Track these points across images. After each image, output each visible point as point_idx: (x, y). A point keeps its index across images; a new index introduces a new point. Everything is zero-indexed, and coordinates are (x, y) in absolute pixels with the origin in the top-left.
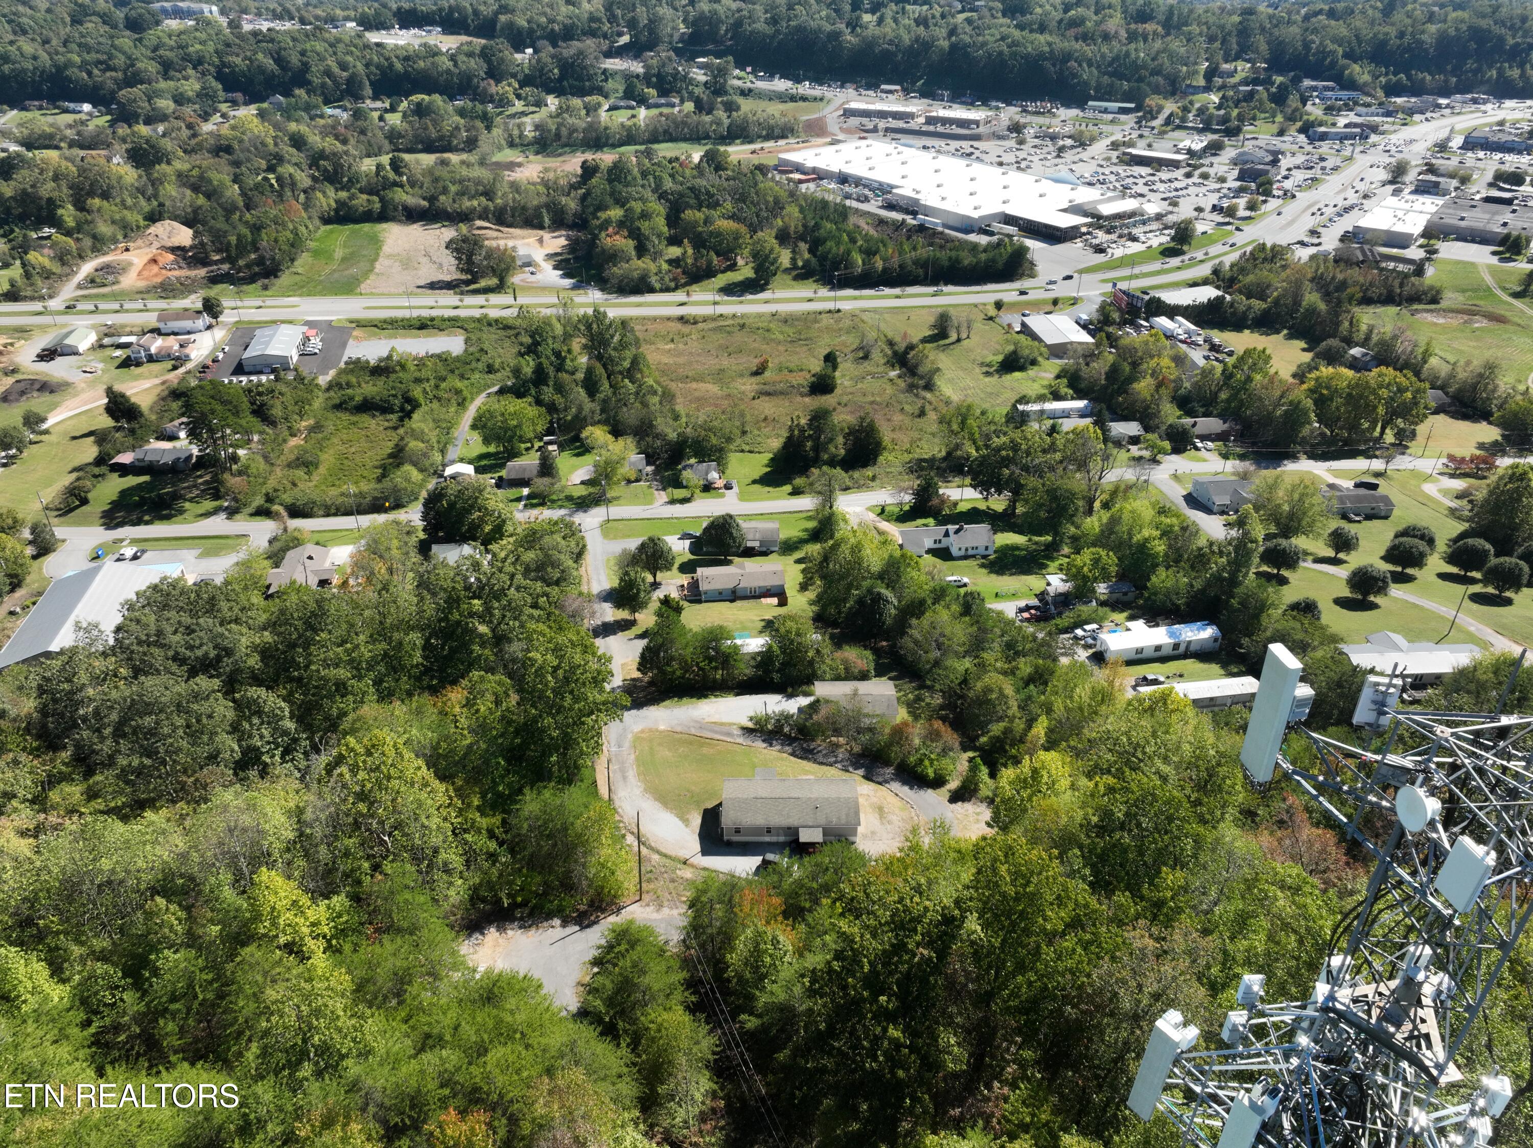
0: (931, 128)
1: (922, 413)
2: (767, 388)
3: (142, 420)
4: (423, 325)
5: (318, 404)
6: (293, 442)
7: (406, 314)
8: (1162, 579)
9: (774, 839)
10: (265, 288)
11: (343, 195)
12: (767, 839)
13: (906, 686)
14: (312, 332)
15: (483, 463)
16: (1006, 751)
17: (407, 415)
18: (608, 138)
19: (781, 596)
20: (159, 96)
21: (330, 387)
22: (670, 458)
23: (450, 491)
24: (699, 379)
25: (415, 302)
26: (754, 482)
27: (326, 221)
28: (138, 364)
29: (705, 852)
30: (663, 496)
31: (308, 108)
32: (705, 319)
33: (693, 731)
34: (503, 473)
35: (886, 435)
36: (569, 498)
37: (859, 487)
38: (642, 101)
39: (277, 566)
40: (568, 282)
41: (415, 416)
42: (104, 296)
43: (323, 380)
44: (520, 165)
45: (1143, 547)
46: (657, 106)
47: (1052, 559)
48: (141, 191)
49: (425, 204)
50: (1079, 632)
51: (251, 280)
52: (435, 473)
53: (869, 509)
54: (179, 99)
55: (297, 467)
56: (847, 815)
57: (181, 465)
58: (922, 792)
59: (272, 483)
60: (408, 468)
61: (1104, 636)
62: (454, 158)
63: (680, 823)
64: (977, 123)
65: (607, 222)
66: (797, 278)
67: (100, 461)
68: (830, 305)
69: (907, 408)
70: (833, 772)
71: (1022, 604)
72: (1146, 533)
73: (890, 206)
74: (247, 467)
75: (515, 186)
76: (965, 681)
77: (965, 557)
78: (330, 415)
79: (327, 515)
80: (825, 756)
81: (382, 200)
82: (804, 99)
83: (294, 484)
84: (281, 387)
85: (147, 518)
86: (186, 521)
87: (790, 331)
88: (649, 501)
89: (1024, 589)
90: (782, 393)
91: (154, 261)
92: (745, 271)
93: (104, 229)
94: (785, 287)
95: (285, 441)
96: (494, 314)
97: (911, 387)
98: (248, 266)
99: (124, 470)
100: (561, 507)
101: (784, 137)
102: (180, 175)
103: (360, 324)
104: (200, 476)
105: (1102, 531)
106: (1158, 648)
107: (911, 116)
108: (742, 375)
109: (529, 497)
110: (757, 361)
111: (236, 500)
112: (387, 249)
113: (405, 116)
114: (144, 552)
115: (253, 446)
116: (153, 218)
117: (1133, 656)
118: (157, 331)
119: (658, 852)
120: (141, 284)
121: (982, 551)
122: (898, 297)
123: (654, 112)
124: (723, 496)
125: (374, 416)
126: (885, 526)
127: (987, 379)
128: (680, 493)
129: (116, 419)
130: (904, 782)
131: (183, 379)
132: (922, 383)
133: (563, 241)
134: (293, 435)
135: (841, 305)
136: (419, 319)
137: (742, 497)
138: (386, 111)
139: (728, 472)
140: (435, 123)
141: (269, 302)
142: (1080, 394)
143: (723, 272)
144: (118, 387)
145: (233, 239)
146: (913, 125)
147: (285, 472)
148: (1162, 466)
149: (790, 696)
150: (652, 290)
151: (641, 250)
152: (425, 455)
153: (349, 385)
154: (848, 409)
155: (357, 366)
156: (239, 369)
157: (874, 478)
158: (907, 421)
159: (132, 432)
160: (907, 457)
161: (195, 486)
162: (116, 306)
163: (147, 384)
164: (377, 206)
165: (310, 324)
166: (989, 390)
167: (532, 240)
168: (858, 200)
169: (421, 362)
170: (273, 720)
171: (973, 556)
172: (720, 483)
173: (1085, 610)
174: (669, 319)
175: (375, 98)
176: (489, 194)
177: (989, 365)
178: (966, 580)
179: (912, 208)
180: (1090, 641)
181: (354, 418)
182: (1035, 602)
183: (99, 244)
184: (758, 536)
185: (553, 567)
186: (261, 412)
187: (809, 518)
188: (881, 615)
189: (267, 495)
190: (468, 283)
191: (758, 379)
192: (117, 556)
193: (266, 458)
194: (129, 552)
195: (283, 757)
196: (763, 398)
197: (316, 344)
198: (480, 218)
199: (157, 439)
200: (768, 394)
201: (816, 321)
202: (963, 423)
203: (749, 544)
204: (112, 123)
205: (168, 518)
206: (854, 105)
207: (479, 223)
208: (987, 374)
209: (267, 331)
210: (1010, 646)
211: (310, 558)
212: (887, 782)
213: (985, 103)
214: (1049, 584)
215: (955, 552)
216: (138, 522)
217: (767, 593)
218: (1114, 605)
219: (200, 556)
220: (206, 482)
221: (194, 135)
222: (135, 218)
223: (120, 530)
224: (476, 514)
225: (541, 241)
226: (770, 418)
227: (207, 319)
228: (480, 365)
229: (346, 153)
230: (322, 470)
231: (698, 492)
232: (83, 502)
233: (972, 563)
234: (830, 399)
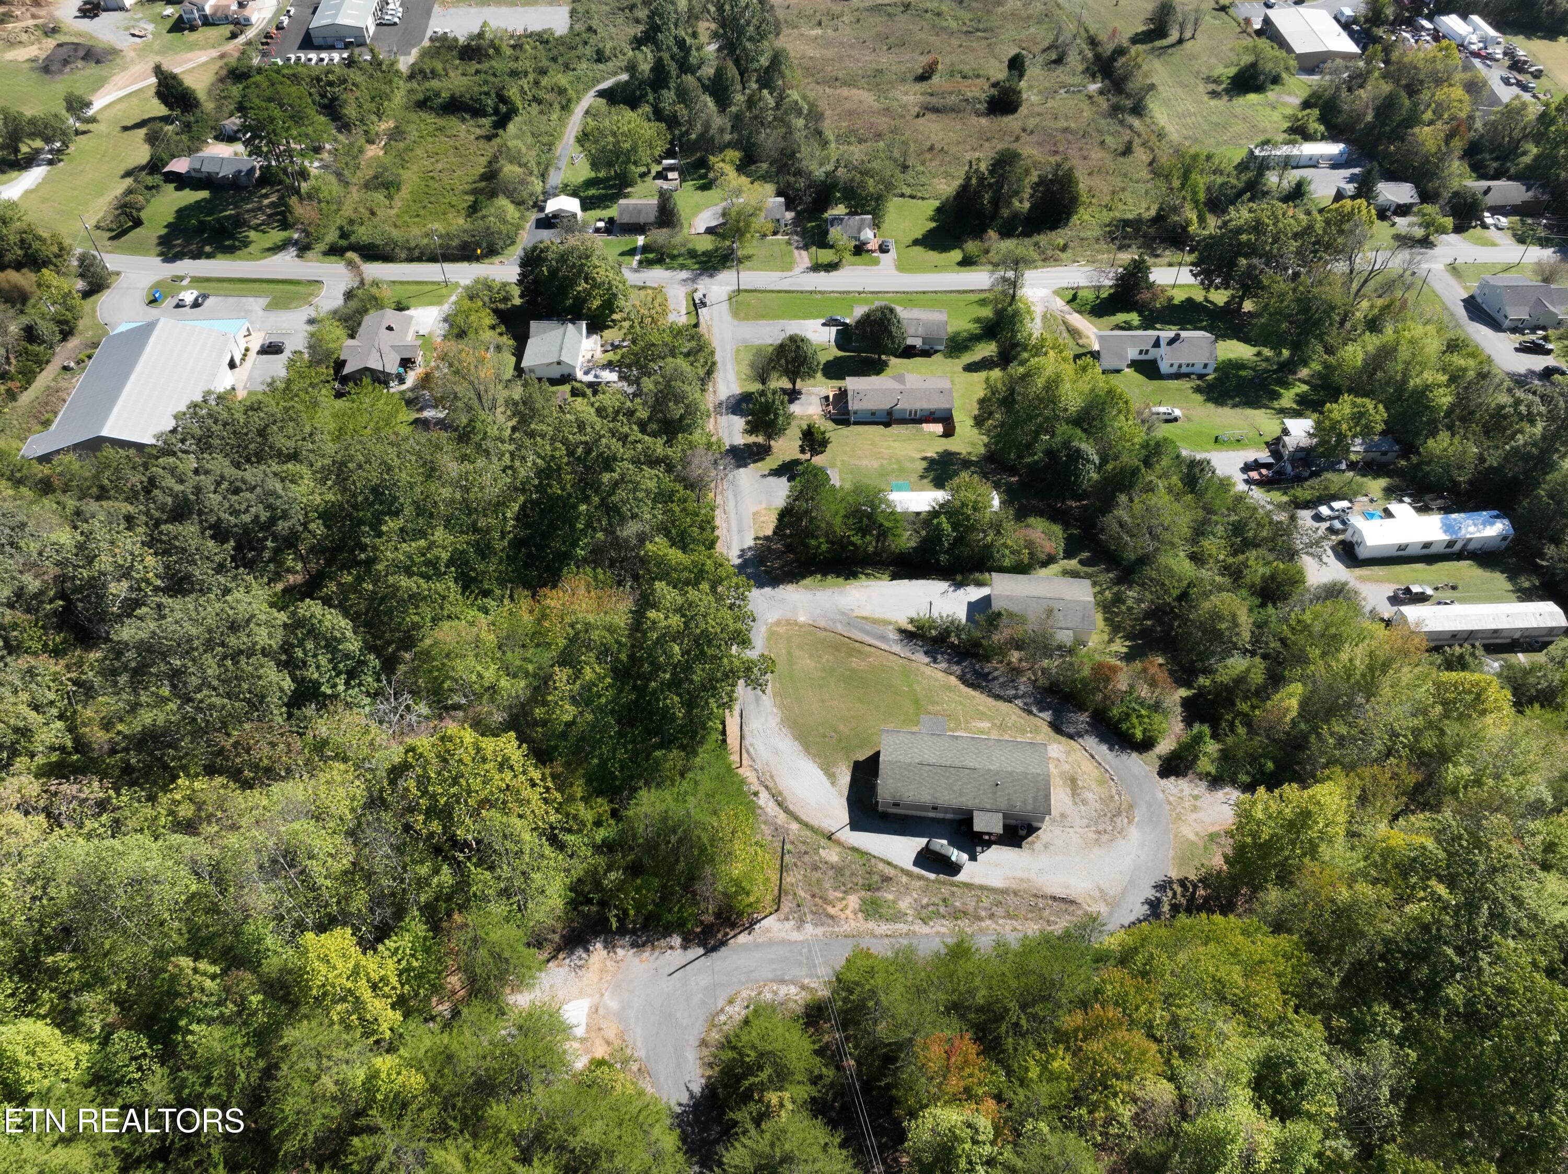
1: (1127, 151)
2: (934, 101)
3: (198, 112)
5: (399, 97)
6: (373, 151)
8: (1442, 445)
9: (940, 815)
12: (932, 814)
13: (1102, 577)
15: (592, 192)
16: (1234, 705)
17: (502, 122)
19: (946, 419)
21: (412, 74)
22: (815, 201)
23: (550, 255)
24: (851, 82)
26: (916, 242)
28: (192, 28)
29: (856, 825)
30: (803, 258)
33: (840, 628)
34: (612, 212)
35: (1083, 183)
36: (692, 254)
37: (1047, 260)
39: (352, 336)
41: (512, 127)
43: (404, 64)
45: (1422, 394)
47: (1286, 385)
50: (1324, 510)
52: (535, 205)
53: (1057, 293)
55: (376, 188)
56: (1035, 799)
57: (243, 180)
58: (1124, 756)
59: (347, 211)
60: (502, 202)
61: (1357, 521)
63: (824, 778)
67: (154, 166)
69: (1109, 140)
70: (1011, 712)
71: (1251, 455)
72: (1429, 376)
74: (318, 190)
76: (1184, 596)
77: (1177, 376)
78: (413, 116)
79: (410, 260)
80: (1002, 685)
83: (373, 213)
84: (354, 73)
85: (208, 249)
86: (251, 257)
88: (788, 266)
89: (1252, 434)
90: (952, 110)
95: (361, 151)
97: (1115, 110)
99: (181, 181)
100: (682, 267)
104: (266, 196)
105: (1366, 364)
106: (1427, 545)
108: (904, 80)
109: (645, 249)
111: (308, 234)
114: (205, 297)
115: (325, 155)
117: (1394, 553)
119: (797, 819)
121: (1199, 369)
124: (876, 262)
125: (463, 120)
126: (1078, 320)
127: (1213, 103)
128: (826, 256)
129: (169, 106)
130: (1103, 739)
131: (244, 53)
132: (1129, 103)
134: (370, 142)
137: (902, 267)
139: (884, 226)
142: (1333, 134)
144: (168, 64)
147: (363, 195)
148: (1437, 251)
149: (959, 585)
152: (522, 182)
153: (433, 74)
154: (1034, 138)
155: (443, 44)
156: (308, 42)
157: (1064, 248)
158: (1108, 158)
159: (187, 127)
160: (1106, 217)
161: (260, 209)
163: (202, 58)
166: (1214, 119)
169: (517, 41)
170: (331, 645)
171: (1187, 375)
172: (873, 245)
173: (1334, 480)
177: (1217, 81)
178: (1177, 412)
180: (1337, 525)
181: (441, 122)
182: (1264, 456)
184: (920, 331)
185: (677, 402)
186: (332, 111)
187: (983, 303)
188: (1077, 476)
189: (341, 228)
191: (925, 86)
192: (175, 301)
193: (339, 175)
194: (189, 296)
195: (347, 683)
196: (931, 116)
197: (395, 9)
199: (216, 138)
200: (936, 110)
202: (1186, 176)
203: (910, 341)
205: (230, 250)
208: (1214, 94)
210: (1238, 529)
211: (390, 328)
212: (1080, 735)
214: (1286, 432)
215: (1164, 368)
216: (197, 255)
217: (931, 417)
218: (1369, 468)
219: (269, 307)
220: (273, 203)
223: (179, 264)
224: (581, 285)
226: (938, 146)
228: (588, 50)
230: (405, 192)
231: (847, 256)
232: (138, 223)
233: (1185, 385)
234: (1011, 122)
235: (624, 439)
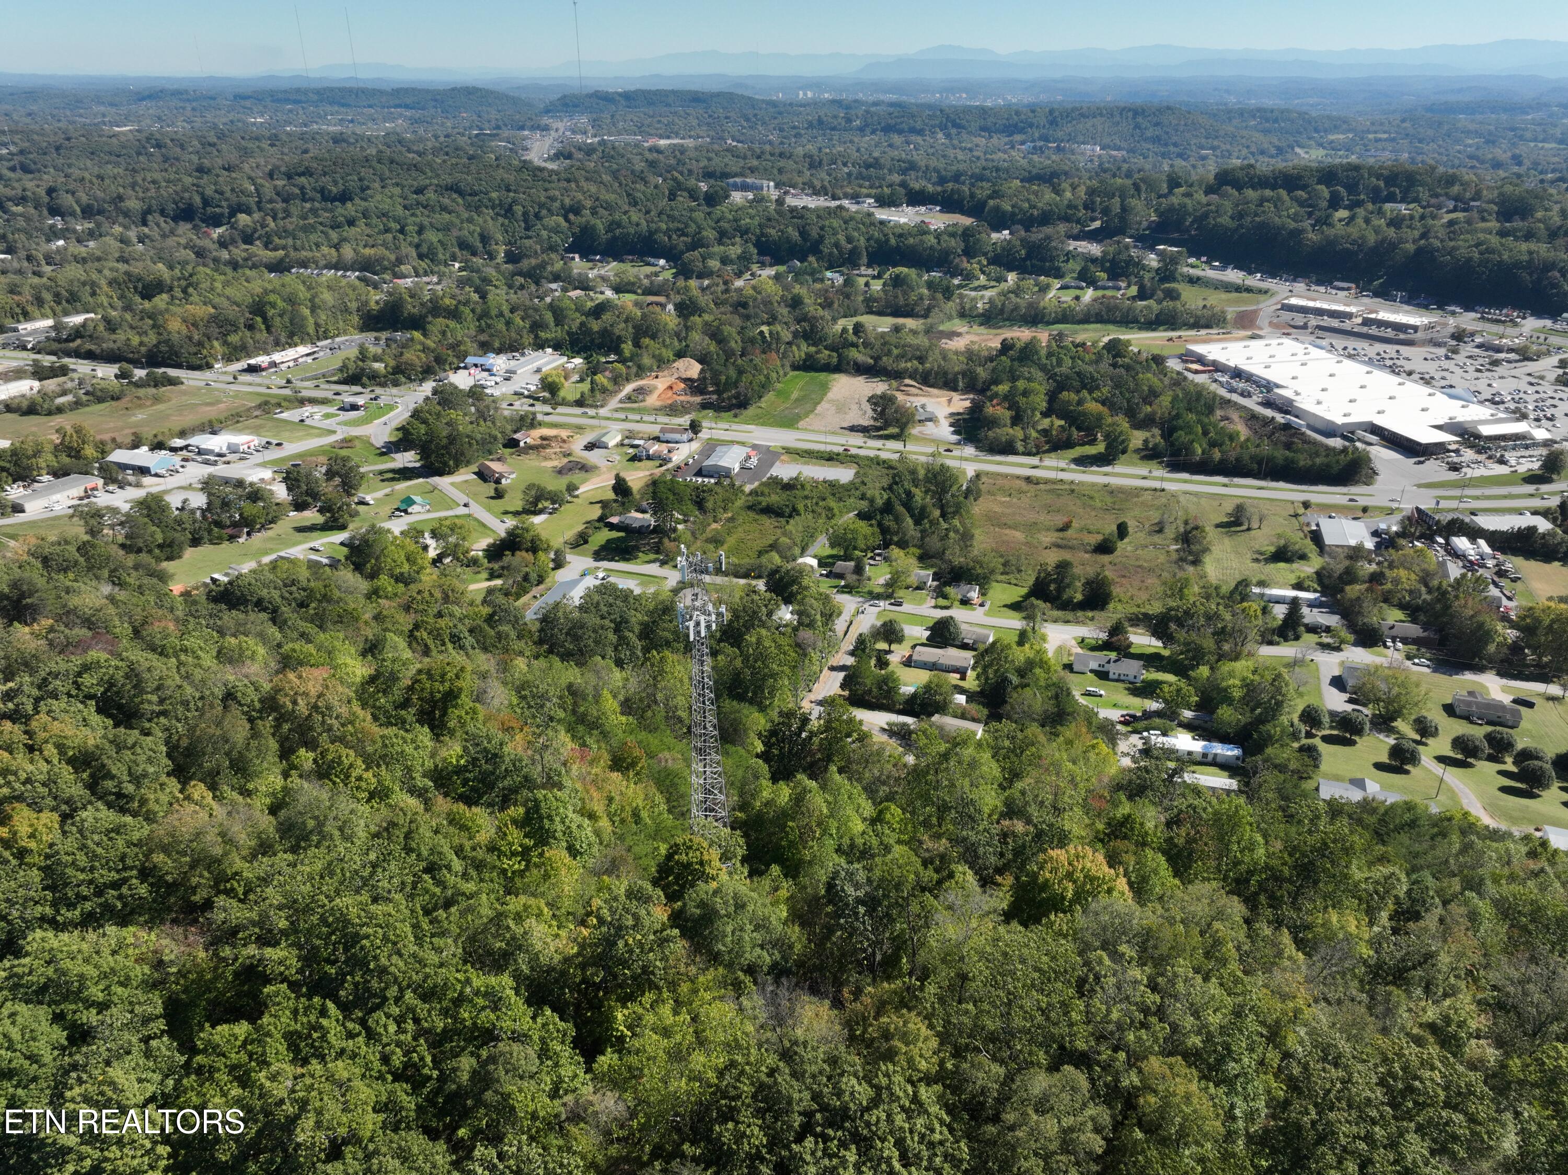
0: (1365, 330)
2: (1060, 541)
3: (631, 498)
4: (830, 458)
5: (739, 503)
6: (714, 526)
7: (822, 447)
8: (1226, 713)
10: (736, 416)
11: (813, 349)
14: (753, 453)
15: (825, 560)
18: (1044, 316)
19: (963, 674)
20: (711, 258)
21: (751, 493)
22: (952, 579)
23: (793, 573)
24: (1015, 527)
25: (830, 439)
26: (1004, 605)
27: (795, 367)
28: (640, 460)
30: (931, 602)
31: (812, 273)
32: (1047, 481)
34: (834, 569)
36: (870, 592)
38: (1092, 283)
40: (955, 438)
41: (794, 521)
42: (633, 409)
43: (748, 488)
44: (959, 335)
46: (1104, 288)
48: (677, 335)
49: (871, 361)
50: (1145, 734)
51: (728, 409)
52: (791, 560)
53: (1074, 638)
54: (725, 261)
57: (644, 530)
60: (774, 554)
62: (910, 323)
64: (1415, 328)
65: (996, 395)
66: (1144, 458)
67: (601, 519)
68: (1157, 484)
71: (1127, 712)
73: (1267, 404)
74: (680, 537)
75: (944, 355)
77: (1117, 681)
78: (743, 512)
81: (839, 356)
82: (1249, 290)
83: (705, 553)
84: (718, 489)
85: (616, 558)
86: (637, 564)
87: (1109, 500)
88: (921, 604)
89: (1135, 706)
90: (1070, 547)
91: (671, 388)
92: (1100, 448)
93: (647, 361)
94: (1131, 464)
95: (709, 524)
96: (884, 455)
97: (1180, 560)
98: (729, 398)
99: (612, 527)
100: (861, 596)
101: (1208, 326)
102: (706, 324)
103: (788, 451)
104: (652, 538)
106: (1191, 754)
107: (1349, 316)
108: (1048, 530)
109: (844, 586)
110: (1066, 519)
111: (666, 556)
112: (830, 395)
113: (884, 285)
114: (609, 576)
115: (688, 524)
116: (680, 355)
118: (657, 439)
120: (658, 404)
121: (1131, 678)
122: (1225, 485)
123: (1100, 293)
124: (973, 609)
125: (770, 517)
126: (1078, 651)
128: (942, 602)
129: (617, 494)
131: (663, 474)
132: (1192, 558)
133: (967, 404)
134: (715, 522)
135: (1167, 486)
136: (830, 453)
137: (987, 614)
138: (874, 277)
139: (986, 594)
140: (905, 293)
141: (734, 427)
143: (1083, 445)
144: (622, 475)
145: (723, 378)
146: (1347, 325)
147: (704, 544)
148: (1339, 653)
150: (1015, 453)
151: (1017, 420)
152: (790, 549)
153: (762, 494)
155: (775, 482)
156: (699, 473)
159: (623, 504)
161: (647, 544)
162: (638, 417)
163: (641, 474)
164: (835, 360)
165: (755, 447)
167: (944, 400)
168: (1242, 395)
169: (816, 483)
171: (1124, 681)
172: (976, 602)
174: (1018, 477)
175: (869, 266)
176: (921, 359)
177: (1261, 554)
178: (1104, 694)
179: (1286, 407)
181: (757, 517)
183: (641, 371)
184: (974, 637)
186: (700, 504)
190: (878, 429)
191: (1061, 534)
192: (594, 577)
193: (694, 533)
194: (602, 576)
196: (1054, 549)
197: (754, 461)
198: (911, 377)
199: (635, 511)
200: (1059, 546)
201: (1137, 496)
203: (966, 641)
204: (675, 276)
205: (627, 560)
206: (1294, 301)
207: (908, 381)
208: (1257, 560)
209: (724, 449)
213: (1441, 307)
215: (1111, 675)
216: (612, 560)
217: (957, 670)
219: (638, 585)
220: (654, 542)
221: (727, 291)
222: (668, 354)
223: (600, 562)
224: (795, 588)
225: (950, 401)
227: (690, 434)
228: (858, 493)
229: (822, 318)
230: (725, 547)
231: (957, 603)
232: (586, 542)
233: (1121, 685)
234: (1106, 559)
235: (779, 647)
